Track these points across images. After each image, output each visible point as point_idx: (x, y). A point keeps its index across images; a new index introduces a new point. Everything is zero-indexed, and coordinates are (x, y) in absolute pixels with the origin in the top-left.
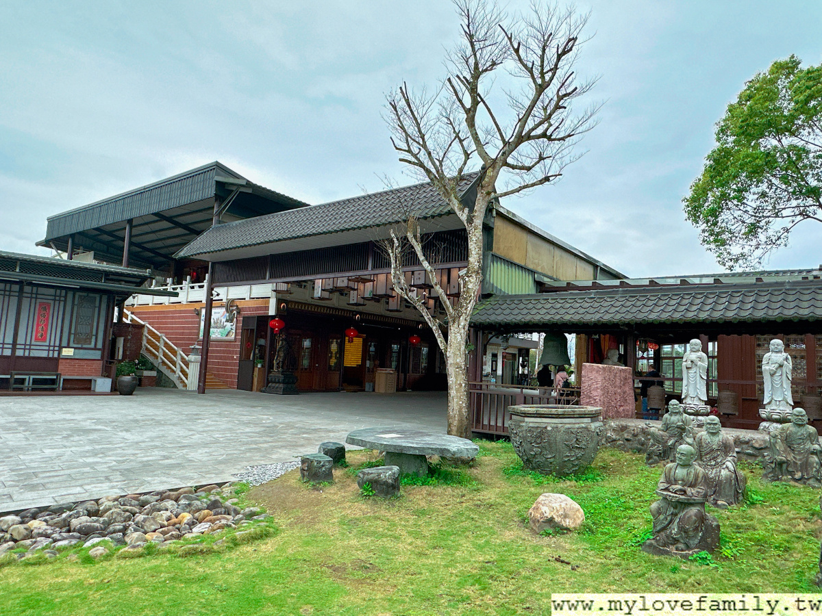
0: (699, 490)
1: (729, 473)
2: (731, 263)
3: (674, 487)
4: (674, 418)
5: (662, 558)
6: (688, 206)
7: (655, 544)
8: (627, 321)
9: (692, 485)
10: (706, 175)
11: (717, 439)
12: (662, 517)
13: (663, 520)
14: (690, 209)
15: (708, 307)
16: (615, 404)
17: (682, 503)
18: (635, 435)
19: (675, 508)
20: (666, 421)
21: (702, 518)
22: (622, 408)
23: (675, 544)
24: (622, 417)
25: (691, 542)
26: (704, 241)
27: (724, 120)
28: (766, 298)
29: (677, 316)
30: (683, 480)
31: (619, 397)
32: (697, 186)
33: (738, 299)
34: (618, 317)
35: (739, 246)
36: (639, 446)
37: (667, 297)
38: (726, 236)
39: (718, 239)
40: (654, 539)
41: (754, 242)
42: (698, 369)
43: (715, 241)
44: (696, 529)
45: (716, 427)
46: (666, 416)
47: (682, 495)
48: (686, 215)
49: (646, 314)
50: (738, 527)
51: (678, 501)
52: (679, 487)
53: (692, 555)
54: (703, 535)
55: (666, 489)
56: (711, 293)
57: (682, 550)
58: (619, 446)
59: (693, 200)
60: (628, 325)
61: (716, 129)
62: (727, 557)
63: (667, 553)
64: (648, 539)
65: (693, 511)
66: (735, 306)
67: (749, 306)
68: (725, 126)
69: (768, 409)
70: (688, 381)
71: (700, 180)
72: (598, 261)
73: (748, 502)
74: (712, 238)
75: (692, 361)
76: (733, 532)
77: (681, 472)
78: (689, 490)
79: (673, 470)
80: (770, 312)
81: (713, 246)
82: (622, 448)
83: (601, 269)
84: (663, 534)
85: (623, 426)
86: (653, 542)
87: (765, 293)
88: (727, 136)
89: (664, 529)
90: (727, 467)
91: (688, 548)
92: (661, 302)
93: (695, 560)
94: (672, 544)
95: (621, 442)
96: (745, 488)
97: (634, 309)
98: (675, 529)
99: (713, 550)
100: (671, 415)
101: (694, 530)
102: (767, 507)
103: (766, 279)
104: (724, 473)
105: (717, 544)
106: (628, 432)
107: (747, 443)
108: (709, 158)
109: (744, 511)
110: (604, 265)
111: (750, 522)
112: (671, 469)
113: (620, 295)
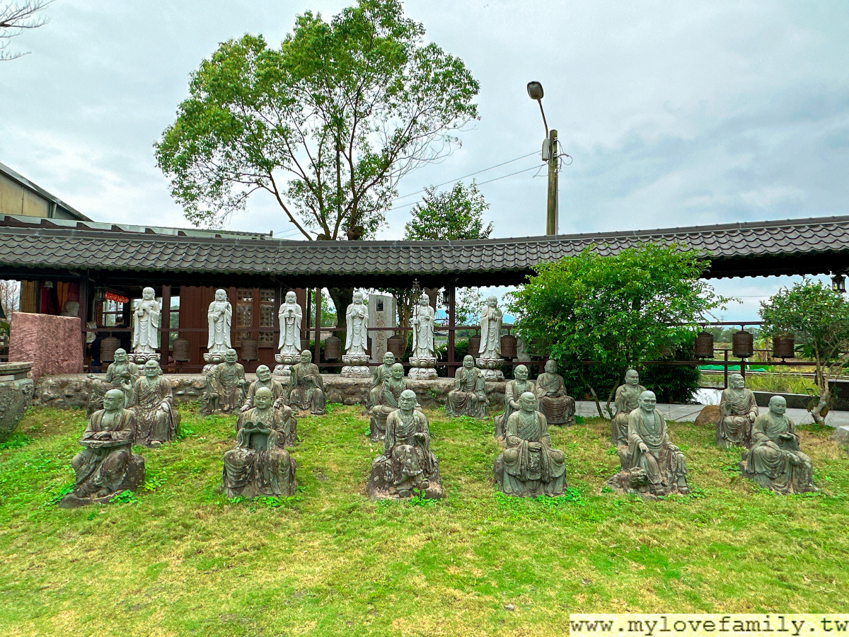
0: (125, 432)
1: (163, 413)
2: (197, 219)
3: (99, 433)
4: (120, 368)
5: (81, 509)
6: (159, 152)
7: (76, 497)
8: (77, 266)
9: (118, 429)
10: (178, 124)
11: (155, 382)
12: (84, 467)
13: (85, 470)
14: (161, 156)
15: (166, 257)
16: (57, 358)
17: (106, 448)
18: (78, 391)
19: (99, 454)
20: (111, 371)
21: (126, 459)
22: (65, 363)
23: (97, 491)
24: (66, 373)
25: (114, 485)
26: (174, 193)
27: (198, 73)
28: (218, 252)
29: (134, 264)
30: (109, 425)
31: (62, 350)
32: (169, 133)
33: (195, 251)
34: (67, 260)
35: (205, 203)
36: (82, 402)
37: (126, 244)
38: (194, 191)
39: (187, 193)
40: (74, 492)
41: (218, 202)
42: (150, 317)
43: (184, 195)
44: (119, 472)
45: (154, 370)
46: (111, 366)
47: (108, 440)
48: (157, 162)
49: (100, 260)
50: (166, 461)
51: (101, 447)
52: (104, 433)
53: (113, 498)
54: (127, 475)
55: (91, 438)
56: (171, 244)
57: (104, 496)
58: (57, 405)
59: (165, 147)
60: (79, 270)
61: (190, 79)
62: (149, 490)
63: (87, 502)
64: (68, 494)
65: (119, 453)
66: (191, 258)
67: (204, 258)
68: (198, 79)
69: (211, 352)
70: (139, 330)
71: (172, 128)
72: (55, 198)
73: (180, 437)
74: (181, 191)
75: (144, 310)
76: (161, 466)
77: (107, 418)
78: (115, 435)
79: (100, 417)
80: (220, 266)
81: (182, 199)
82: (62, 406)
83: (58, 206)
84: (85, 484)
85: (63, 382)
86: (73, 495)
87: (219, 248)
88: (200, 90)
89: (87, 478)
90: (162, 408)
91: (110, 491)
92: (120, 249)
93: (116, 501)
94: (94, 492)
95: (60, 400)
96: (178, 425)
97: (88, 254)
98: (98, 476)
99: (136, 487)
100: (116, 365)
101: (117, 472)
102: (195, 438)
103: (224, 236)
104: (159, 413)
105: (141, 481)
106: (70, 388)
107: (190, 385)
108: (182, 106)
109: (174, 446)
110: (62, 202)
111: (177, 455)
112: (97, 416)
113: (72, 237)
